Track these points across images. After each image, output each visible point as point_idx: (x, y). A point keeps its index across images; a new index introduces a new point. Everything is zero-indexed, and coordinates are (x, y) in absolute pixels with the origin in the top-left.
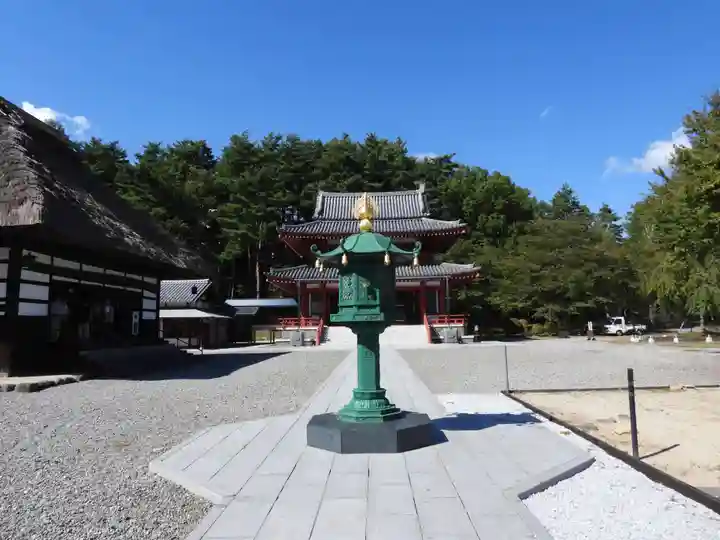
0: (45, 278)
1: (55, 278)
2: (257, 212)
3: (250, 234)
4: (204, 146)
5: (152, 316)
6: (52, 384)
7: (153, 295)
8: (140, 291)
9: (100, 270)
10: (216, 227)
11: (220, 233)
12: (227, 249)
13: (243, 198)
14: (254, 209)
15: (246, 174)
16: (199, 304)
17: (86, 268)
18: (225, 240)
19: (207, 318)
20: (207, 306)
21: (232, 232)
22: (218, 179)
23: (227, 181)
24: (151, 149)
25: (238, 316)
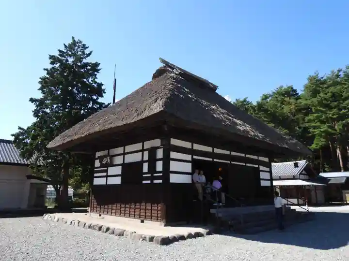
0: (188, 157)
1: (195, 157)
2: (333, 115)
3: (330, 130)
4: (292, 88)
5: (268, 184)
6: (182, 238)
7: (268, 169)
8: (257, 166)
9: (228, 152)
10: (306, 130)
11: (309, 133)
12: (315, 142)
13: (321, 109)
14: (330, 114)
15: (322, 95)
16: (302, 177)
17: (217, 151)
18: (313, 137)
19: (308, 185)
20: (307, 177)
21: (317, 131)
22: (303, 102)
23: (309, 102)
24: (264, 97)
25: (331, 184)
